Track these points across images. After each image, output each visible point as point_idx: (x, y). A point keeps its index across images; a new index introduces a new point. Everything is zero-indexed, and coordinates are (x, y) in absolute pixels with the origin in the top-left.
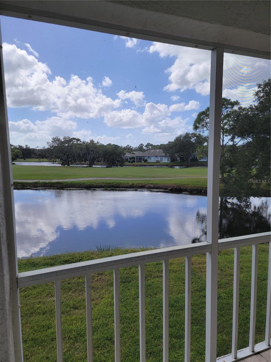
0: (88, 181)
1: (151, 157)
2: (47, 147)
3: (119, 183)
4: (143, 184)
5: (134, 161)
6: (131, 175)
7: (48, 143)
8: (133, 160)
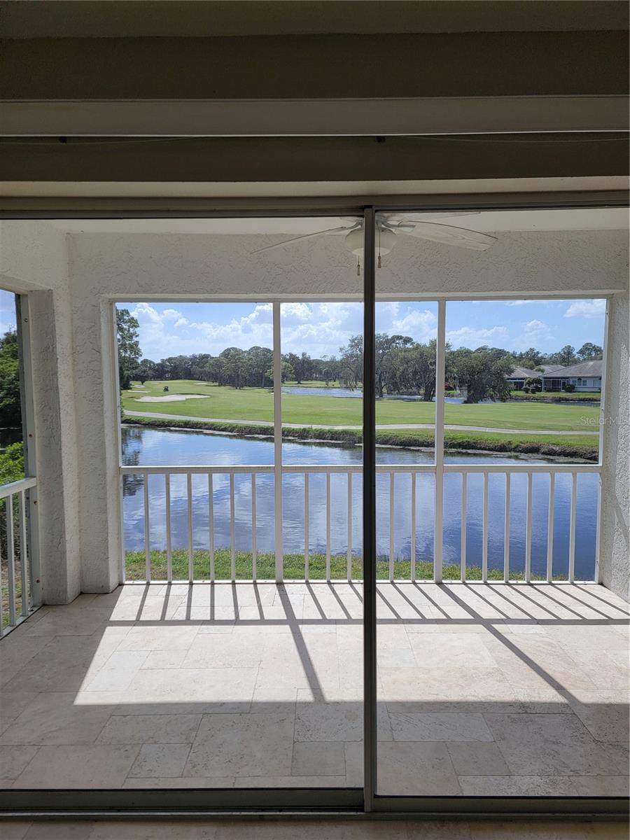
0: (407, 430)
1: (585, 379)
2: (339, 357)
3: (474, 439)
4: (534, 444)
5: (540, 390)
6: (513, 423)
7: (341, 349)
8: (536, 387)
